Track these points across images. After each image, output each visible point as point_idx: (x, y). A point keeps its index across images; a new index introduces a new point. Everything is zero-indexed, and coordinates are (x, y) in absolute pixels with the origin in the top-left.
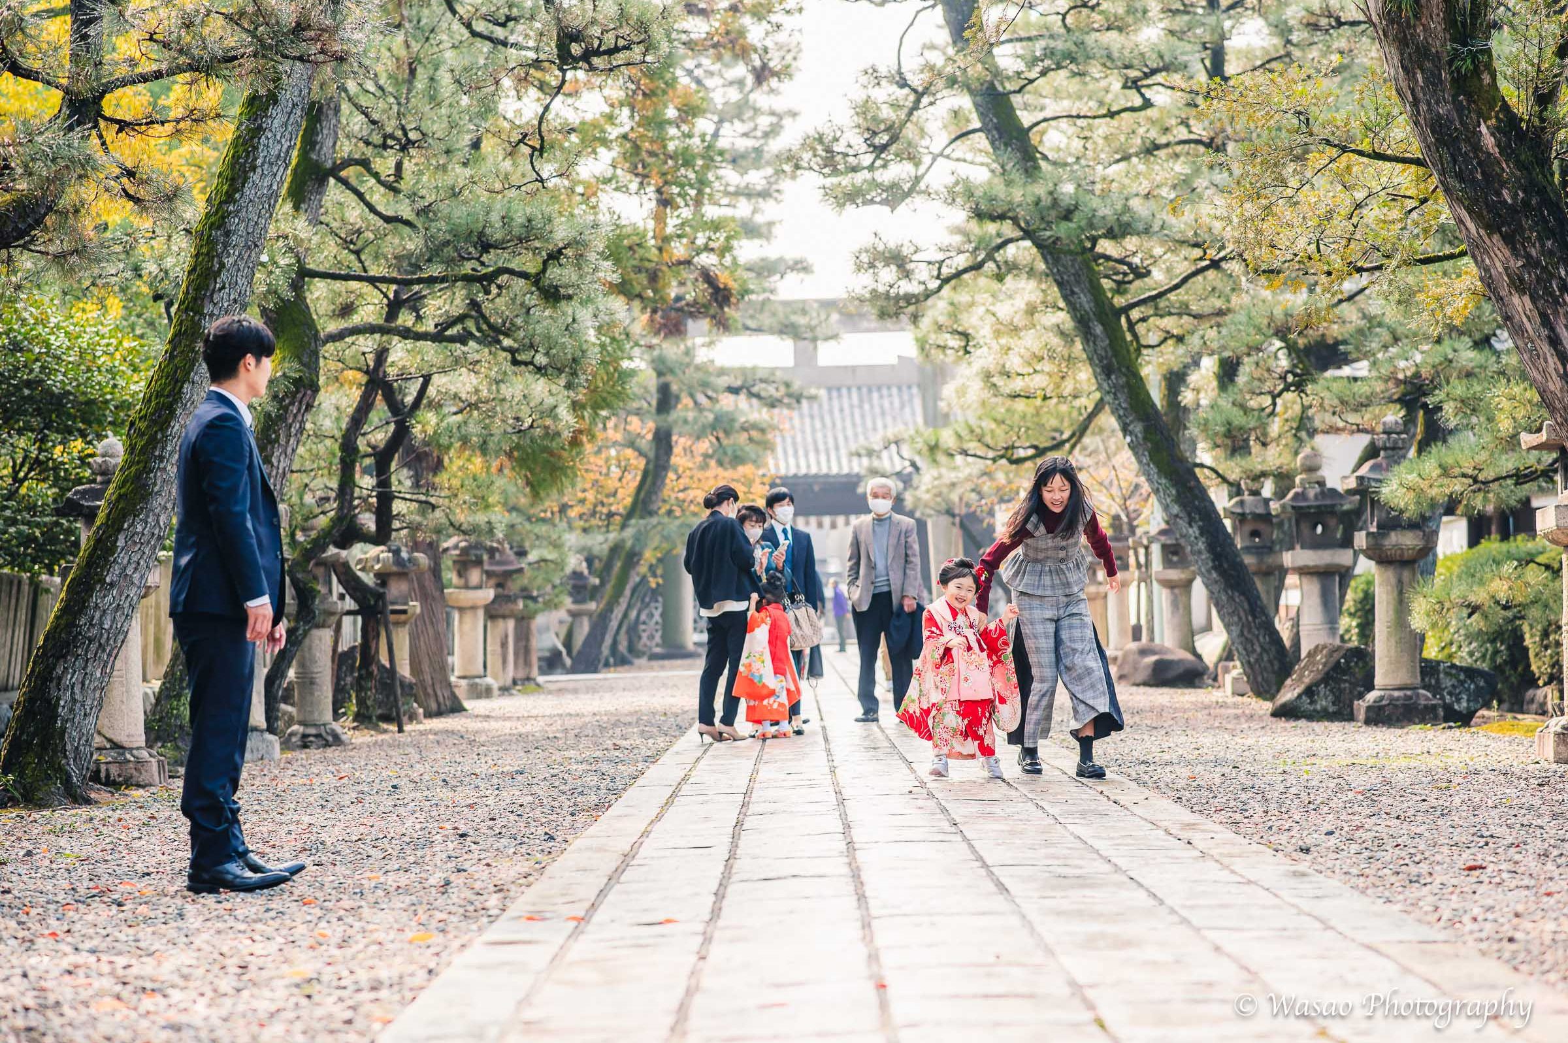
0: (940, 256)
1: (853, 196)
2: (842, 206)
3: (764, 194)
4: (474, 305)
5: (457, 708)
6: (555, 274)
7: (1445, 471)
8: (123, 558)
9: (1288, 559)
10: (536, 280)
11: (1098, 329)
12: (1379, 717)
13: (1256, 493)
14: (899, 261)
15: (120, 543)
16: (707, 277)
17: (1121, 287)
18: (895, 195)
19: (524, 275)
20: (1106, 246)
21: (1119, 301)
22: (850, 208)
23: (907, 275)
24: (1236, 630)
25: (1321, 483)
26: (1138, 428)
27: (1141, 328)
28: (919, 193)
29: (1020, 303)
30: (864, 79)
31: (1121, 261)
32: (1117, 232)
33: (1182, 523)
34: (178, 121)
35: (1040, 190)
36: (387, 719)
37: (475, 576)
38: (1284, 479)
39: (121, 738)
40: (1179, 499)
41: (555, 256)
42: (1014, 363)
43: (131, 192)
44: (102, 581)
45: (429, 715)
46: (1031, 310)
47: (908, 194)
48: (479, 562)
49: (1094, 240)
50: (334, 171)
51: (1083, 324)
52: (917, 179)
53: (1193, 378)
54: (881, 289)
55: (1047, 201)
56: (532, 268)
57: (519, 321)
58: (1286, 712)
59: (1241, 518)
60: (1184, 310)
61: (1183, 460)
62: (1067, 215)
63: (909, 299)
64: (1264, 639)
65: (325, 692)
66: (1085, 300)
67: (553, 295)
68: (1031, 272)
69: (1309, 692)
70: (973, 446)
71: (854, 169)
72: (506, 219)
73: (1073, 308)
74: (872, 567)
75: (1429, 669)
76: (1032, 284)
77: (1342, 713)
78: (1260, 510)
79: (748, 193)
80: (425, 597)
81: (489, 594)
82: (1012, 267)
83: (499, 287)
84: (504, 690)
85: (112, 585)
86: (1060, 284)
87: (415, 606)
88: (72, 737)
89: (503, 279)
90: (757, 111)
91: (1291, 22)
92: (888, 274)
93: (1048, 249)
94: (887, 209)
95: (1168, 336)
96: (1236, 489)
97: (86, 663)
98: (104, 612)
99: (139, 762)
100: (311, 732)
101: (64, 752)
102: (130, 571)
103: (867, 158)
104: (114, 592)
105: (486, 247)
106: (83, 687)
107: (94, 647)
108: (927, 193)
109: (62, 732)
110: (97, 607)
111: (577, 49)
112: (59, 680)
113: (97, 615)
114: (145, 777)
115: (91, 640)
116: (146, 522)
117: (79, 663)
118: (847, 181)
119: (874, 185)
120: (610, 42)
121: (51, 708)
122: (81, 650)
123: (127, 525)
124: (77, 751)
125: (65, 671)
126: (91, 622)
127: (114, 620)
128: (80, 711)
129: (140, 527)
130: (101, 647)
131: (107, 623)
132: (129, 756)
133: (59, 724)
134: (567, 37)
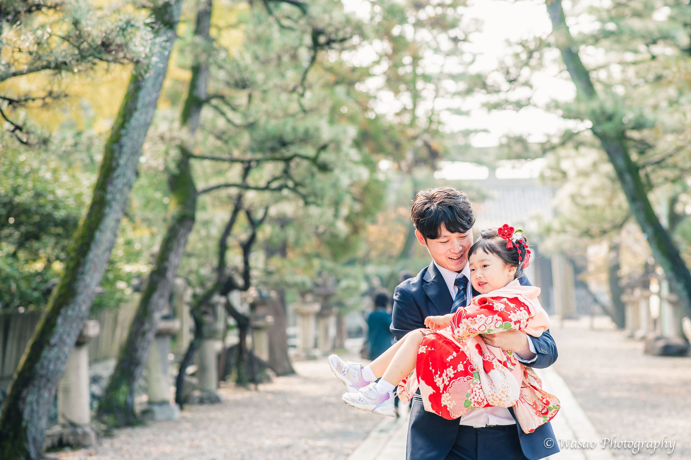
0: (544, 139)
1: (497, 106)
2: (489, 110)
4: (285, 172)
5: (293, 372)
6: (324, 157)
8: (60, 330)
10: (314, 160)
11: (628, 177)
14: (522, 142)
15: (60, 320)
16: (427, 145)
18: (519, 105)
19: (306, 158)
20: (632, 134)
21: (641, 161)
22: (495, 112)
23: (527, 149)
26: (650, 230)
27: (652, 177)
28: (531, 105)
29: (589, 160)
31: (641, 141)
32: (639, 126)
34: (43, 99)
35: (595, 104)
37: (309, 298)
39: (75, 419)
41: (324, 148)
42: (586, 191)
43: (25, 140)
44: (48, 342)
45: (279, 375)
46: (595, 165)
47: (525, 106)
48: (310, 292)
49: (625, 131)
50: (207, 100)
51: (620, 174)
52: (530, 98)
56: (311, 153)
57: (308, 180)
60: (675, 166)
61: (673, 248)
62: (610, 118)
65: (213, 374)
66: (621, 162)
67: (324, 168)
68: (592, 146)
70: (569, 228)
71: (498, 91)
72: (294, 129)
80: (275, 313)
81: (316, 307)
82: (583, 143)
83: (296, 164)
85: (55, 345)
86: (608, 152)
87: (270, 319)
88: (32, 432)
89: (297, 160)
94: (514, 111)
95: (666, 179)
97: (40, 389)
98: (50, 361)
99: (85, 435)
100: (205, 395)
101: (26, 440)
102: (65, 337)
103: (505, 86)
104: (56, 350)
105: (284, 144)
106: (38, 402)
107: (44, 380)
108: (535, 105)
109: (26, 429)
110: (45, 358)
111: (322, 39)
112: (24, 400)
113: (46, 363)
114: (87, 443)
115: (42, 376)
116: (73, 310)
117: (36, 390)
118: (494, 98)
119: (507, 102)
120: (341, 35)
121: (19, 415)
122: (36, 383)
123: (63, 311)
124: (34, 440)
125: (28, 394)
126: (42, 367)
127: (56, 365)
128: (35, 416)
129: (70, 312)
130: (48, 380)
131: (52, 367)
132: (79, 431)
133: (24, 424)
134: (316, 33)
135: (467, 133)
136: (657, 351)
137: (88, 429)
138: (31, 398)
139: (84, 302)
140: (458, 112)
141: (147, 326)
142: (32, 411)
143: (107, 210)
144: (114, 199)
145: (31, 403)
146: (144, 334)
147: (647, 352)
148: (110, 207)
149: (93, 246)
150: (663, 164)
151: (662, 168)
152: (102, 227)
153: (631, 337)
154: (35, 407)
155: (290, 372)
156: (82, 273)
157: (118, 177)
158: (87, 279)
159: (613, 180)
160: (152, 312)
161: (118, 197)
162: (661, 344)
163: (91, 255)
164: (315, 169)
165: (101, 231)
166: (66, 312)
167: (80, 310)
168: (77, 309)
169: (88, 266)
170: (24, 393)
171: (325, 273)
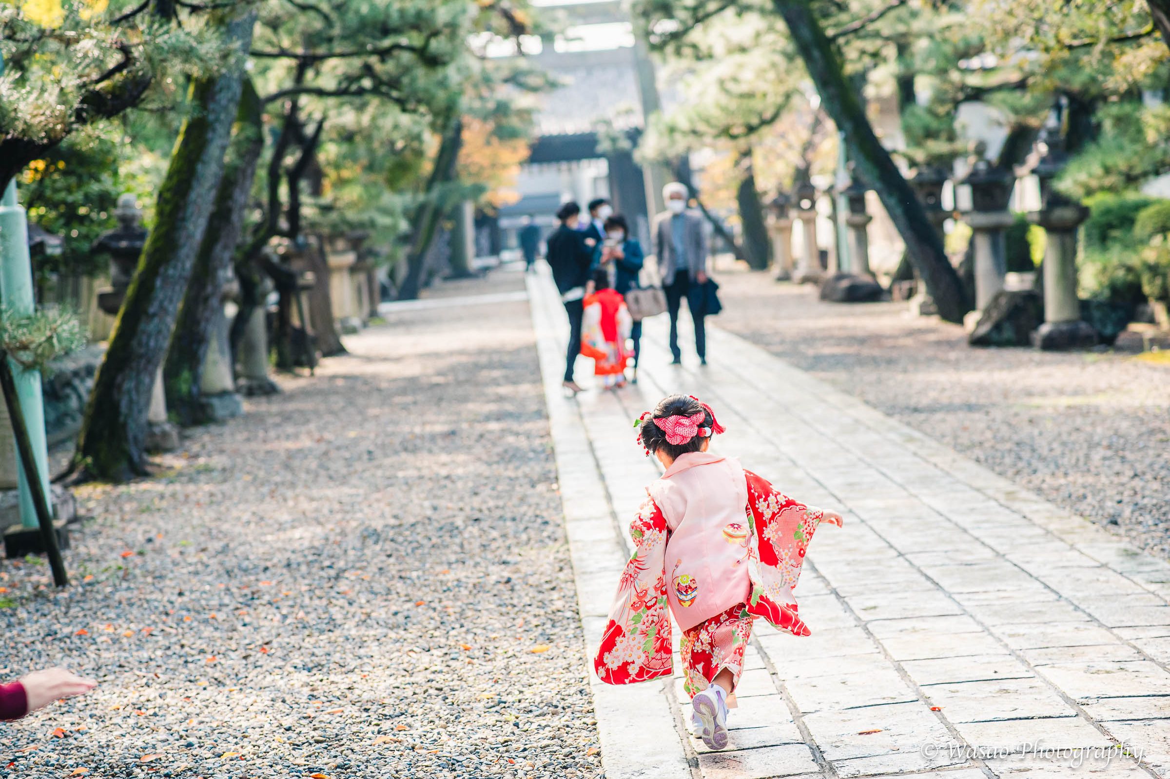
4: (367, 67)
6: (434, 45)
7: (1108, 171)
8: (160, 295)
10: (421, 51)
11: (816, 54)
12: (1052, 344)
15: (158, 283)
16: (507, 15)
19: (410, 49)
27: (845, 50)
36: (300, 364)
37: (340, 244)
41: (435, 34)
42: (747, 73)
44: (146, 312)
56: (417, 43)
58: (978, 342)
60: (877, 35)
61: (881, 148)
66: (806, 33)
67: (432, 61)
69: (996, 328)
74: (673, 250)
75: (1084, 305)
77: (1023, 341)
80: (314, 268)
81: (351, 257)
83: (394, 58)
85: (154, 315)
87: (309, 277)
88: (132, 429)
89: (396, 53)
97: (138, 374)
98: (149, 336)
99: (165, 435)
100: (255, 383)
101: (126, 439)
102: (166, 303)
104: (156, 320)
105: (386, 31)
106: (138, 391)
107: (143, 361)
109: (124, 425)
110: (144, 332)
112: (119, 387)
113: (144, 338)
114: (168, 445)
115: (141, 356)
116: (175, 267)
117: (134, 374)
121: (115, 408)
122: (134, 365)
123: (162, 270)
124: (135, 438)
125: (123, 380)
126: (140, 344)
127: (157, 341)
128: (135, 409)
129: (171, 272)
130: (149, 361)
131: (152, 343)
132: (157, 430)
133: (122, 419)
136: (839, 295)
137: (167, 427)
138: (129, 385)
139: (188, 256)
141: (209, 289)
142: (131, 401)
143: (210, 135)
144: (217, 120)
145: (129, 392)
146: (206, 299)
147: (825, 297)
148: (214, 130)
149: (195, 184)
150: (862, 33)
151: (859, 38)
152: (205, 158)
153: (785, 278)
154: (134, 397)
155: (339, 351)
156: (184, 219)
157: (221, 90)
158: (191, 227)
159: (790, 58)
160: (215, 269)
161: (223, 116)
162: (845, 284)
163: (193, 195)
165: (204, 163)
166: (166, 270)
167: (183, 269)
168: (180, 265)
169: (190, 210)
170: (119, 379)
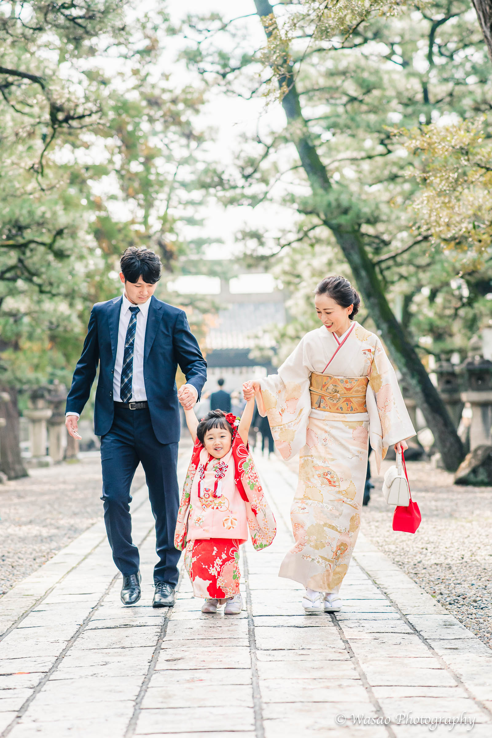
0: (279, 235)
1: (232, 201)
2: (226, 205)
3: (200, 203)
4: (20, 261)
5: (25, 475)
6: (60, 243)
9: (465, 396)
10: (50, 247)
11: (363, 273)
13: (448, 360)
14: (257, 236)
17: (377, 251)
18: (255, 201)
19: (43, 244)
20: (366, 229)
21: (376, 259)
22: (230, 207)
23: (262, 244)
24: (437, 435)
25: (482, 357)
26: (385, 326)
27: (387, 273)
28: (268, 200)
29: (324, 259)
30: (240, 139)
31: (377, 237)
32: (373, 221)
33: (408, 378)
35: (331, 197)
37: (41, 403)
38: (462, 352)
40: (407, 365)
41: (60, 233)
45: (10, 479)
46: (330, 263)
47: (261, 200)
48: (42, 396)
49: (359, 225)
51: (356, 270)
52: (266, 193)
53: (417, 298)
54: (249, 252)
55: (334, 204)
56: (47, 239)
57: (43, 270)
58: (461, 482)
59: (441, 374)
60: (410, 263)
61: (408, 344)
62: (346, 211)
63: (263, 258)
64: (452, 439)
66: (356, 258)
67: (60, 255)
68: (329, 243)
69: (474, 471)
71: (235, 187)
72: (30, 212)
73: (350, 262)
76: (329, 249)
78: (450, 369)
79: (192, 203)
81: (49, 413)
82: (318, 241)
83: (31, 250)
84: (58, 463)
86: (344, 249)
87: (2, 420)
89: (32, 246)
90: (196, 161)
91: (466, 108)
92: (252, 244)
93: (337, 230)
94: (250, 207)
95: (401, 277)
96: (438, 359)
103: (241, 182)
105: (21, 228)
108: (271, 200)
111: (61, 116)
118: (230, 194)
119: (243, 196)
120: (80, 111)
134: (55, 109)
135: (199, 243)
140: (191, 221)
150: (398, 260)
151: (397, 264)
155: (22, 476)
164: (51, 257)
171: (56, 381)
